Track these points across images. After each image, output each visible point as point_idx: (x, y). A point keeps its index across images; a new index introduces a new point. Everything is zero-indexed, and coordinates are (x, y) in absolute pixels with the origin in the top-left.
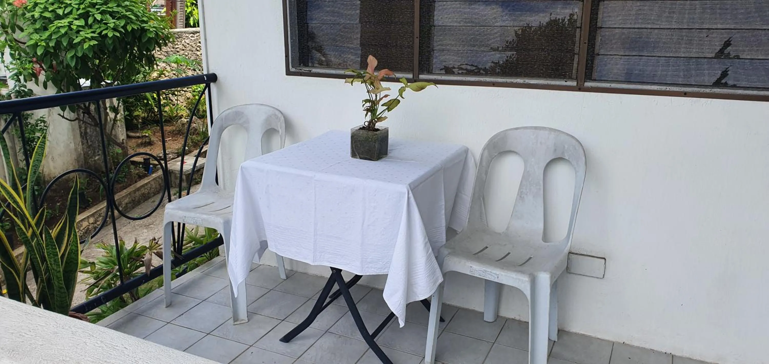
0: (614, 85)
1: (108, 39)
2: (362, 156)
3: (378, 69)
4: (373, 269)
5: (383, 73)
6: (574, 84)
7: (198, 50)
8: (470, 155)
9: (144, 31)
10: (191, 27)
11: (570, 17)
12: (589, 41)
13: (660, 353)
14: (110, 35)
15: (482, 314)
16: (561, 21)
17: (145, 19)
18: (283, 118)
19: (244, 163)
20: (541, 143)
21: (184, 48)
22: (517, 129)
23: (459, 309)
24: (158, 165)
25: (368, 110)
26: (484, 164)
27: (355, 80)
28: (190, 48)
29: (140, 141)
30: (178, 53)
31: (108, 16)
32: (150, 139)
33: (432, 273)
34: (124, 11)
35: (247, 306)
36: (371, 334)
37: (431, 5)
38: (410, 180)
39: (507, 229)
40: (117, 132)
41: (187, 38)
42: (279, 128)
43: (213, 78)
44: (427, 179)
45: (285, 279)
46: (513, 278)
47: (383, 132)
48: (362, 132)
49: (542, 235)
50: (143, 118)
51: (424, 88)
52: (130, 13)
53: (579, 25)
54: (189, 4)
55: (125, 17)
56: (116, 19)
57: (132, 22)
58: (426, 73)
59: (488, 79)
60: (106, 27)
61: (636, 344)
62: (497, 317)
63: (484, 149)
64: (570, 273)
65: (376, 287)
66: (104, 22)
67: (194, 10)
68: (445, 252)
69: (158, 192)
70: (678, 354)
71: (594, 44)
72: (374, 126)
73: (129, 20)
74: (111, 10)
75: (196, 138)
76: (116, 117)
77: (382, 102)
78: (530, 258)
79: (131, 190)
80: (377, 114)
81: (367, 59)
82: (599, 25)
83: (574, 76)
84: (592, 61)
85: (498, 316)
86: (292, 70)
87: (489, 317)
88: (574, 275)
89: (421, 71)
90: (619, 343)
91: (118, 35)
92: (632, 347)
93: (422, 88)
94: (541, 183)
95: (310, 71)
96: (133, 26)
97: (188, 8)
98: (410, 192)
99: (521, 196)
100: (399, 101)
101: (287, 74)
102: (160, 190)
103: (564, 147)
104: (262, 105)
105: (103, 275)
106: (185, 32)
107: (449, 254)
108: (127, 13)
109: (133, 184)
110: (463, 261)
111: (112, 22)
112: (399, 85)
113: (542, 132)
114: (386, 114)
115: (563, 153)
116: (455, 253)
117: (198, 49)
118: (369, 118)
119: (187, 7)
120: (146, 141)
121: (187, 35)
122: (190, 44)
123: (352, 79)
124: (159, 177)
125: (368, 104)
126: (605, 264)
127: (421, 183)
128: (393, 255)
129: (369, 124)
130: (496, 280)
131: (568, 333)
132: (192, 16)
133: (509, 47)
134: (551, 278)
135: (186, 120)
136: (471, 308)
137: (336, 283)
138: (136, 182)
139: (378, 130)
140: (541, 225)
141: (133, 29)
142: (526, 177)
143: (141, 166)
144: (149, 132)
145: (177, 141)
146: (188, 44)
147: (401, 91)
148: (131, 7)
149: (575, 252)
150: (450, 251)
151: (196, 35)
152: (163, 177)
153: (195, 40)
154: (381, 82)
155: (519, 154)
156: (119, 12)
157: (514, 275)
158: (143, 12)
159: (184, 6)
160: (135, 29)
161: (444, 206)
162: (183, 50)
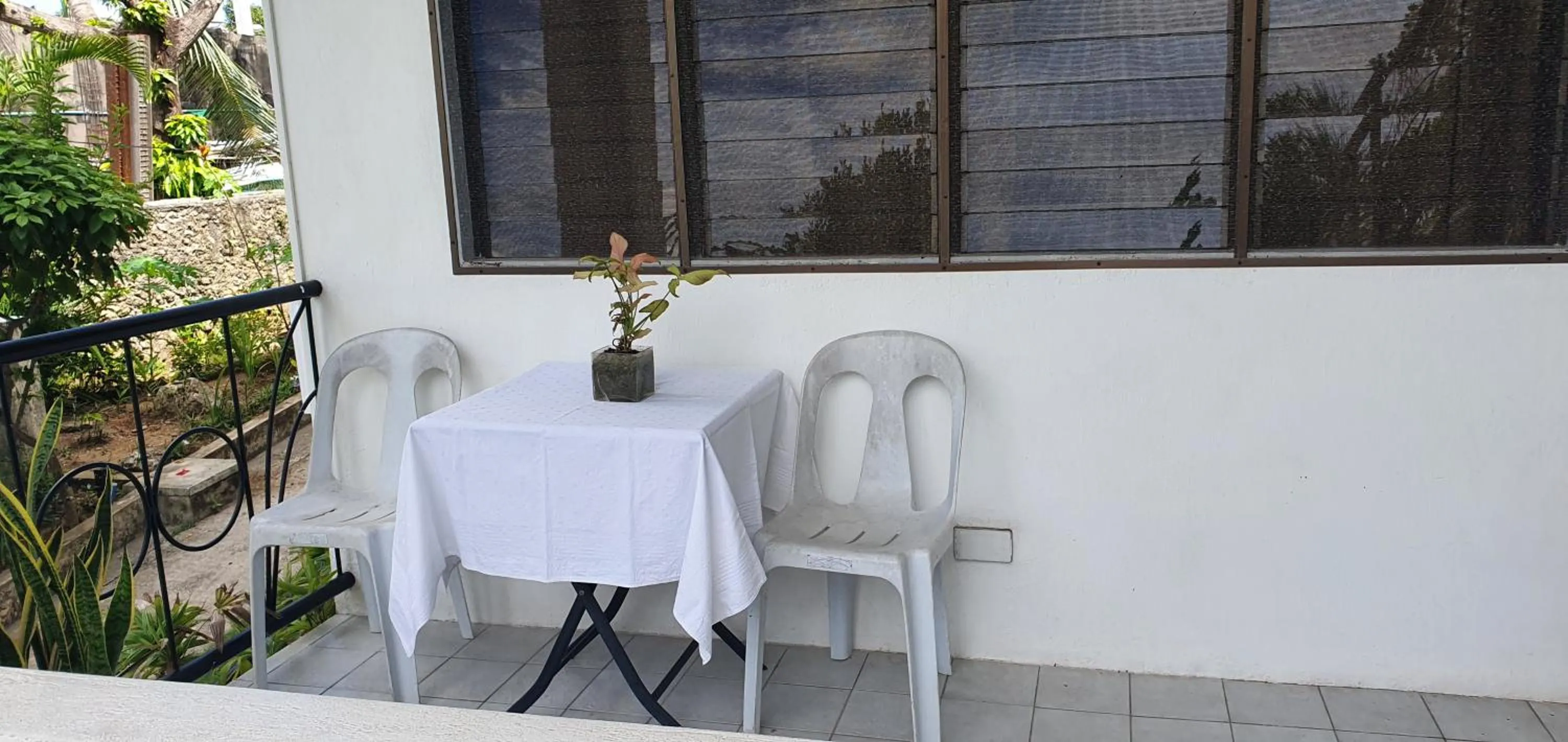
0: (994, 259)
1: (17, 231)
2: (613, 397)
3: (629, 253)
4: (652, 576)
5: (640, 259)
6: (935, 260)
7: (186, 244)
8: (786, 384)
9: (91, 211)
10: (167, 197)
11: (918, 144)
12: (951, 194)
13: (1110, 673)
14: (22, 221)
15: (828, 650)
16: (902, 153)
17: (93, 187)
18: (453, 349)
19: (417, 422)
20: (894, 356)
21: (156, 241)
22: (855, 336)
23: (787, 648)
24: (127, 481)
25: (618, 320)
26: (811, 395)
27: (595, 273)
28: (169, 239)
29: (76, 437)
30: (145, 252)
31: (15, 185)
32: (101, 432)
33: (749, 570)
34: (48, 174)
35: (418, 684)
36: (651, 692)
37: (700, 149)
38: (704, 425)
39: (855, 498)
40: (29, 422)
41: (161, 220)
42: (448, 365)
43: (315, 289)
44: (728, 421)
45: (472, 637)
46: (874, 563)
47: (646, 353)
48: (610, 355)
49: (910, 499)
50: (76, 391)
51: (708, 280)
52: (61, 177)
53: (933, 170)
54: (159, 152)
55: (51, 185)
56: (33, 191)
57: (65, 195)
58: (701, 256)
59: (804, 262)
60: (11, 206)
61: (1074, 664)
62: (853, 652)
63: (809, 371)
64: (958, 560)
65: (641, 631)
66: (7, 197)
67: (171, 162)
68: (764, 538)
69: (132, 538)
70: (1136, 670)
71: (959, 198)
72: (630, 345)
73: (62, 192)
74: (20, 173)
75: (203, 422)
76: (27, 388)
77: (640, 306)
78: (896, 536)
79: (74, 537)
80: (635, 325)
81: (609, 238)
82: (964, 168)
83: (935, 250)
84: (959, 224)
85: (854, 650)
86: (467, 265)
87: (839, 652)
88: (965, 563)
89: (693, 254)
90: (1048, 667)
91: (39, 221)
92: (1069, 669)
93: (705, 280)
94: (901, 418)
95: (498, 265)
96: (69, 202)
97: (157, 160)
98: (707, 440)
99: (872, 443)
100: (667, 304)
101: (455, 273)
102: (136, 532)
103: (930, 359)
104: (411, 329)
105: (132, 661)
106: (157, 209)
107: (772, 540)
108: (56, 178)
109: (75, 525)
110: (795, 549)
111: (25, 198)
112: (669, 278)
113: (894, 339)
114: (648, 324)
115: (929, 368)
116: (780, 538)
117: (187, 241)
118: (620, 331)
119: (157, 157)
120: (90, 437)
121: (162, 214)
122: (169, 232)
123: (588, 273)
124: (131, 505)
125: (619, 311)
126: (1012, 537)
127: (720, 427)
128: (684, 548)
129: (621, 344)
130: (850, 571)
131: (969, 662)
132: (167, 175)
133: (810, 207)
134: (932, 556)
135: (176, 387)
136: (808, 642)
137: (586, 612)
138: (81, 521)
139: (635, 352)
140: (908, 485)
141: (70, 208)
142: (877, 411)
143: (89, 487)
144: (99, 417)
145: (159, 432)
146: (165, 232)
147: (672, 287)
148: (62, 165)
149: (965, 525)
150: (771, 537)
151: (180, 214)
152: (142, 507)
153: (179, 223)
154: (640, 276)
155: (863, 377)
156: (37, 176)
157: (875, 558)
158: (88, 173)
159: (150, 157)
160: (74, 208)
161: (755, 466)
162: (155, 245)
